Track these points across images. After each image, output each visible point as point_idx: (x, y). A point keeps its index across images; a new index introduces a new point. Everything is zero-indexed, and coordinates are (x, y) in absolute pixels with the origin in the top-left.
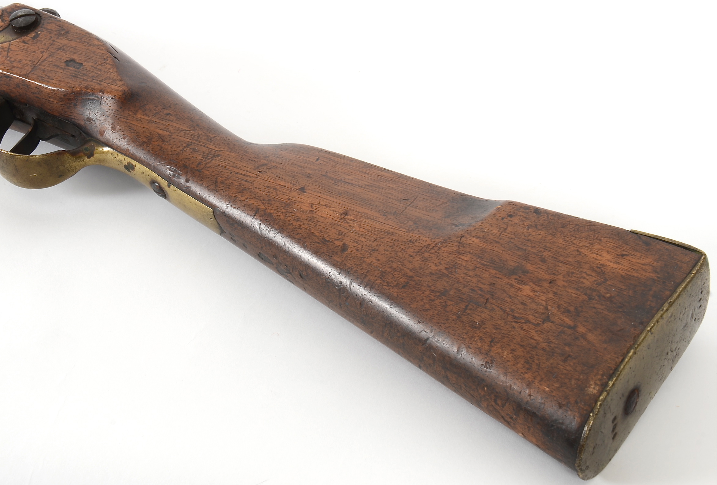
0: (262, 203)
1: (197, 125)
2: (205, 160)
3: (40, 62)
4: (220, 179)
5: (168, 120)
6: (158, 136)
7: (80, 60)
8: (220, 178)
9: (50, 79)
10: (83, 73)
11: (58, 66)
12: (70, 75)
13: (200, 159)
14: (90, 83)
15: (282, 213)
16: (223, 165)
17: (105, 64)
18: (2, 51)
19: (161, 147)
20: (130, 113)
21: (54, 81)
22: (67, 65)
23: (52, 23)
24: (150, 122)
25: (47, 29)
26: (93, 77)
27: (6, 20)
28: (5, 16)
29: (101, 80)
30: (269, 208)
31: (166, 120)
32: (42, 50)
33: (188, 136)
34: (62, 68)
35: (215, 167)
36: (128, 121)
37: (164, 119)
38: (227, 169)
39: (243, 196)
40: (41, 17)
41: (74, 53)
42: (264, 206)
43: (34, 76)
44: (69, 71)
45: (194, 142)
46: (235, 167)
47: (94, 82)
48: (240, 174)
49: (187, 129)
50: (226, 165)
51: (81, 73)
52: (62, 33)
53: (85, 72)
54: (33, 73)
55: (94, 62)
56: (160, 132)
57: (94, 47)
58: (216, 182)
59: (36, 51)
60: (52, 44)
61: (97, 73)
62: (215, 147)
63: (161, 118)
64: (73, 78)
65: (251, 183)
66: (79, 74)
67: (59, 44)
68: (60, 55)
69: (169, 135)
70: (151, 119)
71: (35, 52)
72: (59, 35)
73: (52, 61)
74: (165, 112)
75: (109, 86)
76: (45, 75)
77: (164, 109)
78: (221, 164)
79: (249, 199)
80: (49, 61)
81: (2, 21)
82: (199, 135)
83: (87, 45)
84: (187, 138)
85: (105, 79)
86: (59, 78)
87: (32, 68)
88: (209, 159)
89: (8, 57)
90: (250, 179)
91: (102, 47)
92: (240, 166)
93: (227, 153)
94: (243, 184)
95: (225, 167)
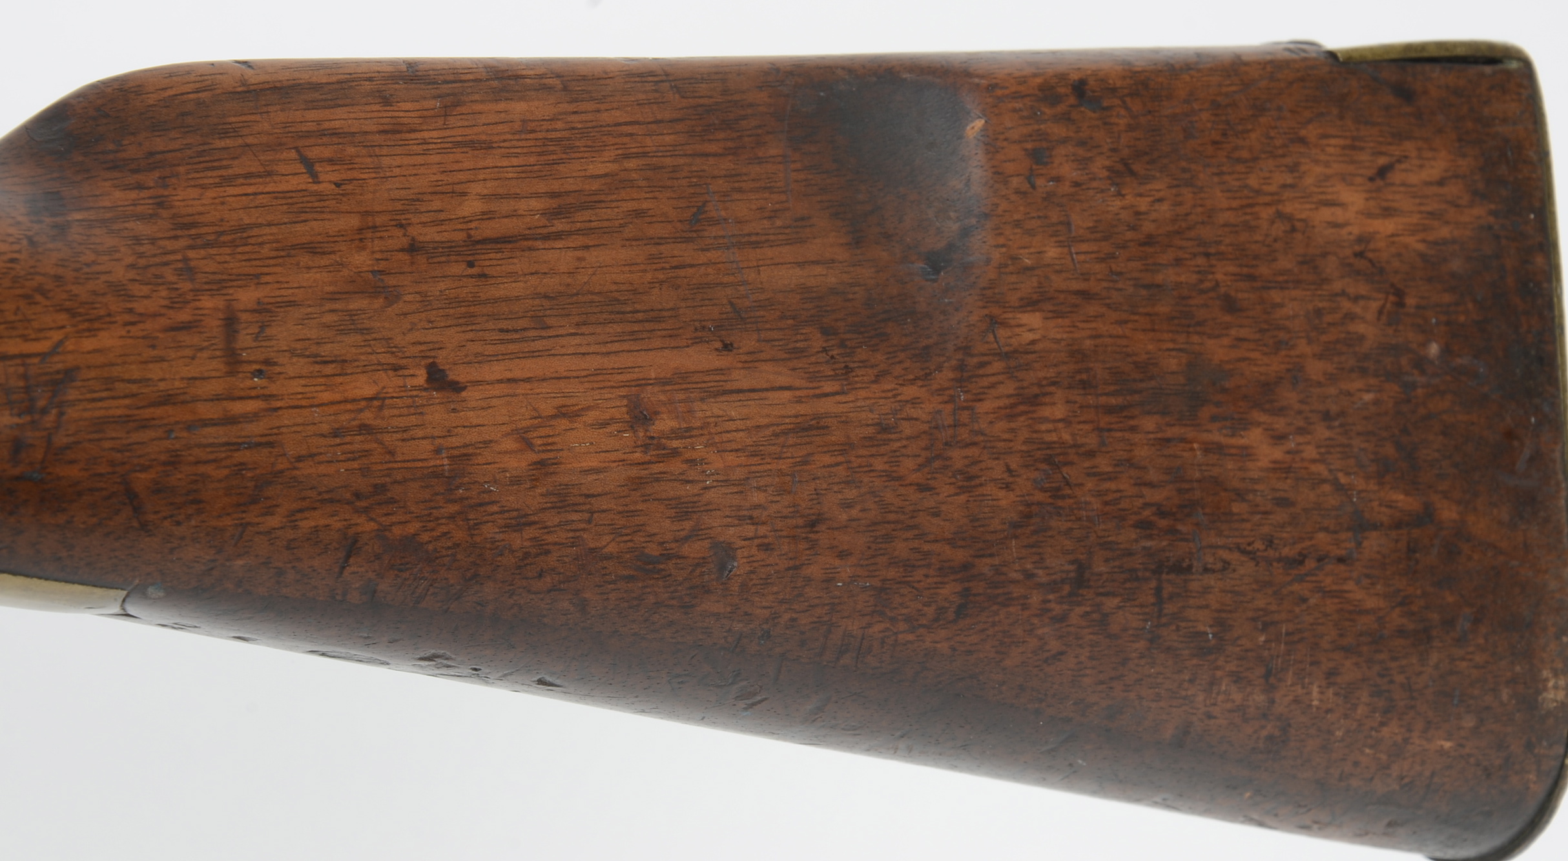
0: (357, 511)
2: (33, 422)
4: (143, 479)
8: (143, 476)
15: (452, 517)
16: (119, 412)
30: (394, 519)
35: (96, 436)
39: (269, 511)
42: (372, 519)
46: (167, 400)
48: (204, 424)
50: (128, 407)
58: (132, 497)
62: (26, 338)
65: (270, 444)
78: (112, 412)
79: (299, 516)
88: (44, 411)
90: (254, 429)
92: (177, 384)
93: (88, 344)
94: (241, 464)
95: (134, 421)
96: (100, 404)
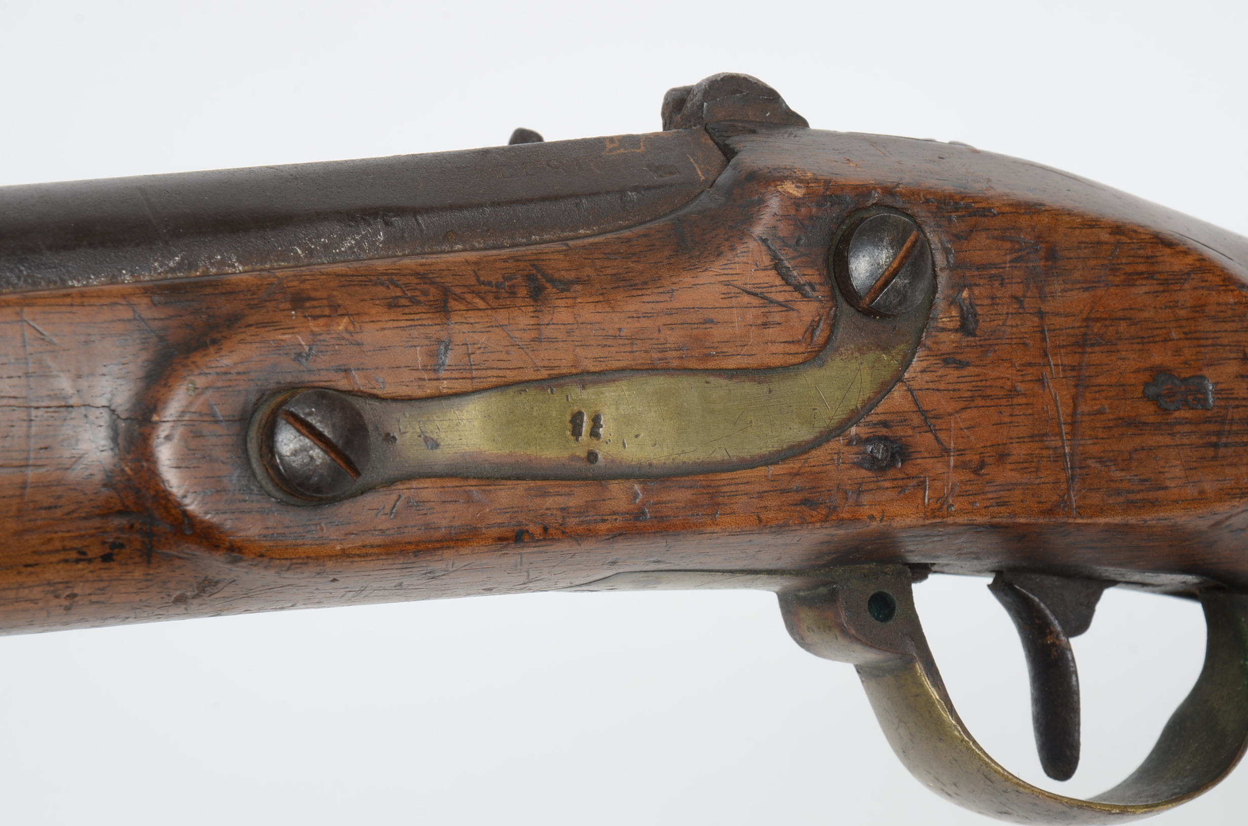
7: (1185, 363)
11: (1137, 424)
12: (1205, 446)
18: (910, 433)
22: (1164, 405)
23: (973, 232)
25: (980, 271)
27: (812, 285)
28: (792, 263)
32: (1036, 373)
34: (1158, 426)
41: (1142, 341)
43: (1098, 500)
44: (1187, 429)
52: (1041, 265)
59: (1021, 387)
60: (1043, 331)
64: (1221, 452)
67: (1071, 322)
68: (1107, 368)
71: (1018, 390)
72: (1037, 279)
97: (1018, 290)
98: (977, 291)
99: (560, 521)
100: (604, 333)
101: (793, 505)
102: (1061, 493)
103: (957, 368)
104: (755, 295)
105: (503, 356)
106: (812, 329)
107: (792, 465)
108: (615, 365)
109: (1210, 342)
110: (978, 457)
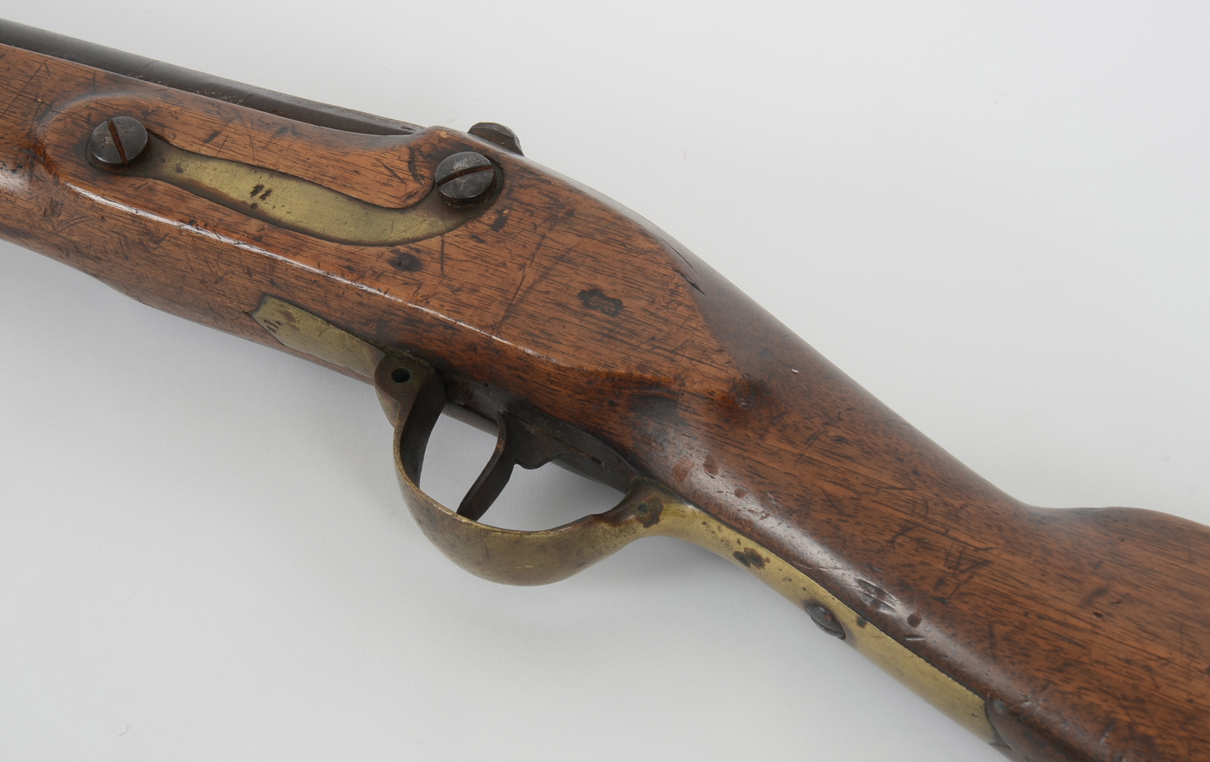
0: (1123, 707)
1: (915, 472)
2: (953, 574)
3: (520, 293)
4: (999, 629)
5: (844, 457)
6: (823, 497)
7: (614, 290)
8: (1001, 627)
9: (553, 341)
10: (627, 326)
11: (564, 307)
12: (597, 332)
13: (942, 571)
14: (649, 357)
15: (1180, 738)
16: (1003, 591)
17: (676, 305)
18: (429, 260)
19: (837, 527)
20: (750, 435)
21: (562, 348)
22: (587, 305)
23: (530, 186)
24: (801, 460)
25: (522, 204)
26: (653, 339)
27: (423, 177)
28: (419, 164)
29: (672, 348)
30: (1143, 721)
31: (838, 455)
32: (521, 261)
33: (901, 503)
34: (575, 312)
35: (984, 595)
36: (746, 454)
37: (832, 453)
38: (1014, 603)
39: (1067, 681)
40: (501, 169)
41: (595, 271)
42: (1128, 715)
43: (515, 332)
44: (592, 320)
45: (919, 521)
46: (1034, 598)
47: (658, 354)
48: (1050, 619)
49: (894, 484)
50: (1010, 592)
51: (623, 328)
52: (560, 215)
53: (632, 326)
54: (508, 322)
55: (647, 298)
56: (830, 488)
57: (641, 256)
58: (992, 636)
59: (508, 264)
60: (539, 245)
61: (660, 330)
62: (973, 538)
63: (825, 451)
64: (605, 340)
65: (1083, 647)
66: (618, 330)
67: (558, 246)
68: (564, 275)
69: (852, 498)
70: (802, 453)
71: (504, 264)
72: (553, 220)
73: (548, 292)
74: (832, 434)
75: (695, 366)
76: (540, 331)
77: (827, 424)
78: (998, 589)
79: (1083, 691)
80: (540, 292)
81: (415, 179)
82: (927, 503)
83: (625, 252)
84: (899, 508)
85: (683, 347)
86: (572, 338)
87: (505, 308)
88: (963, 572)
89: (444, 276)
90: (1078, 636)
91: (660, 258)
92: (1045, 595)
93: (1006, 556)
94: (1061, 648)
95: (1009, 599)
96: (994, 583)
97: (538, 221)
98: (514, 213)
99: (215, 224)
100: (299, 157)
101: (341, 266)
102: (496, 321)
103: (477, 242)
104: (390, 170)
105: (241, 148)
106: (410, 196)
107: (353, 248)
108: (293, 172)
109: (636, 286)
110: (459, 285)
